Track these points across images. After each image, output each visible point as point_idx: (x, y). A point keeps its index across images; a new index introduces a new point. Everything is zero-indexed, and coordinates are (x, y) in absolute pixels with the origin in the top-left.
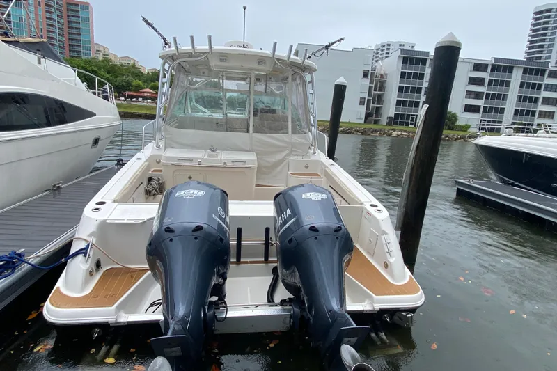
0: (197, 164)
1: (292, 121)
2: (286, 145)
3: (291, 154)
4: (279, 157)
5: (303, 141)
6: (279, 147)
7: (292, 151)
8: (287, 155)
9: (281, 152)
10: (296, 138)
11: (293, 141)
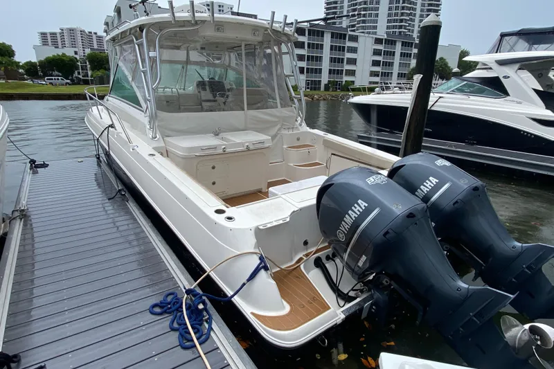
0: (221, 151)
2: (277, 120)
3: (281, 128)
5: (291, 114)
6: (275, 122)
7: (282, 125)
8: (279, 130)
10: (286, 112)
11: (283, 114)
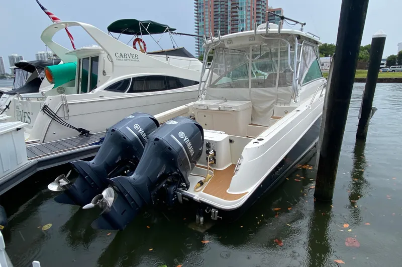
1: (280, 77)
2: (273, 96)
3: (276, 103)
4: (269, 104)
5: (285, 92)
7: (277, 100)
8: (273, 103)
9: (269, 101)
10: (282, 90)
11: (278, 92)
